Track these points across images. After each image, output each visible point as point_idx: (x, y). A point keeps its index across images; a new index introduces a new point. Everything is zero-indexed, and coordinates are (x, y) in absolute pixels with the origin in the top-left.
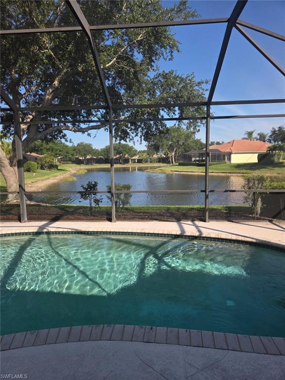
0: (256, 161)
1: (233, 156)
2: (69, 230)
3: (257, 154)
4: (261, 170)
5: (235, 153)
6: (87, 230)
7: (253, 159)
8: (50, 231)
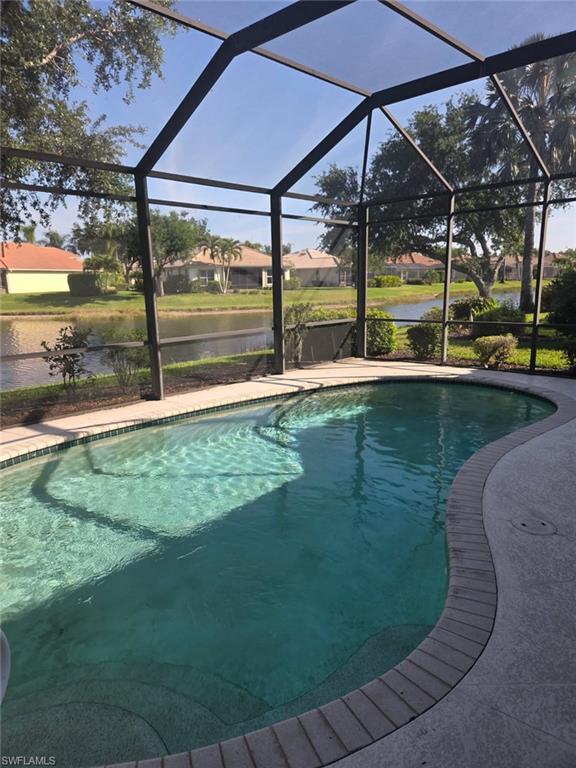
0: (66, 288)
1: (10, 277)
2: (129, 424)
3: (67, 275)
4: (84, 306)
5: (14, 272)
6: (162, 416)
7: (60, 284)
8: (91, 434)
